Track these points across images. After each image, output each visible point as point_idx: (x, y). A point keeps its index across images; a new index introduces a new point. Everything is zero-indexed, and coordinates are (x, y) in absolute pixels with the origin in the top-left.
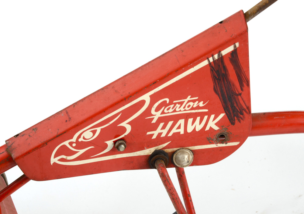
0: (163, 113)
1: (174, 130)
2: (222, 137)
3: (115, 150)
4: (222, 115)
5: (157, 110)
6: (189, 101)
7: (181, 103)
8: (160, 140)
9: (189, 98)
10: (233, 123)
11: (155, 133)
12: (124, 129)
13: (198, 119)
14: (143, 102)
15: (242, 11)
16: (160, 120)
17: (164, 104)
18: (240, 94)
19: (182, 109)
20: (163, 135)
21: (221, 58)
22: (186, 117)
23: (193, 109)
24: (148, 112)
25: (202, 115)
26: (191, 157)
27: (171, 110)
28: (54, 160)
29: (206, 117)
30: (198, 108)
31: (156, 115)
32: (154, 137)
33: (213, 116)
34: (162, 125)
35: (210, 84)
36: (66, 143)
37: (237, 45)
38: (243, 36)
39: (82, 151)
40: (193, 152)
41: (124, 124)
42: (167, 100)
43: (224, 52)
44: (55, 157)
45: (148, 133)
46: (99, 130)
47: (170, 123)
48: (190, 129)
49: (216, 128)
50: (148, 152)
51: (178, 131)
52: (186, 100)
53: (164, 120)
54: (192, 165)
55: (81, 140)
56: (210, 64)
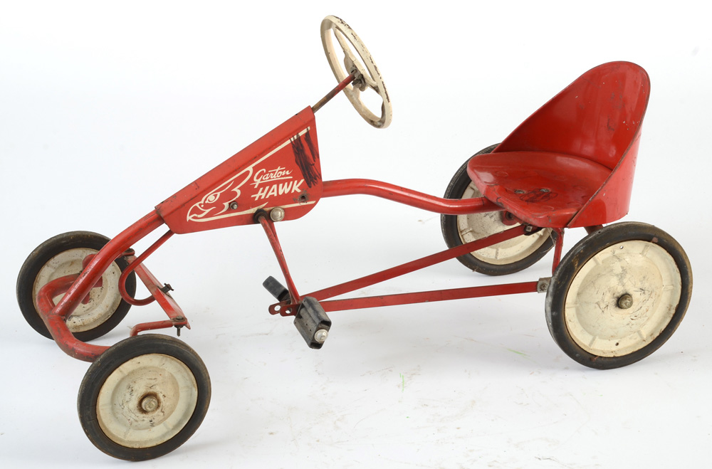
0: (262, 180)
1: (270, 193)
2: (303, 198)
3: (231, 209)
4: (302, 181)
5: (258, 178)
6: (279, 171)
7: (274, 172)
8: (261, 201)
9: (279, 168)
10: (310, 187)
11: (257, 196)
12: (235, 193)
13: (286, 184)
14: (248, 172)
15: (310, 106)
16: (260, 185)
17: (262, 173)
18: (313, 164)
19: (274, 176)
20: (263, 197)
21: (299, 138)
22: (278, 182)
23: (282, 176)
24: (251, 180)
25: (289, 181)
26: (283, 213)
27: (267, 178)
28: (189, 218)
29: (291, 182)
30: (286, 175)
31: (258, 182)
32: (256, 199)
33: (296, 182)
34: (261, 189)
35: (292, 156)
36: (197, 204)
37: (309, 128)
38: (312, 122)
39: (207, 211)
40: (284, 209)
41: (235, 190)
42: (264, 170)
43: (301, 133)
44: (190, 215)
45: (253, 196)
46: (219, 194)
47: (267, 188)
48: (281, 193)
49: (299, 191)
50: (253, 211)
51: (273, 194)
52: (277, 170)
53: (263, 185)
54: (284, 220)
55: (207, 202)
56: (292, 142)
